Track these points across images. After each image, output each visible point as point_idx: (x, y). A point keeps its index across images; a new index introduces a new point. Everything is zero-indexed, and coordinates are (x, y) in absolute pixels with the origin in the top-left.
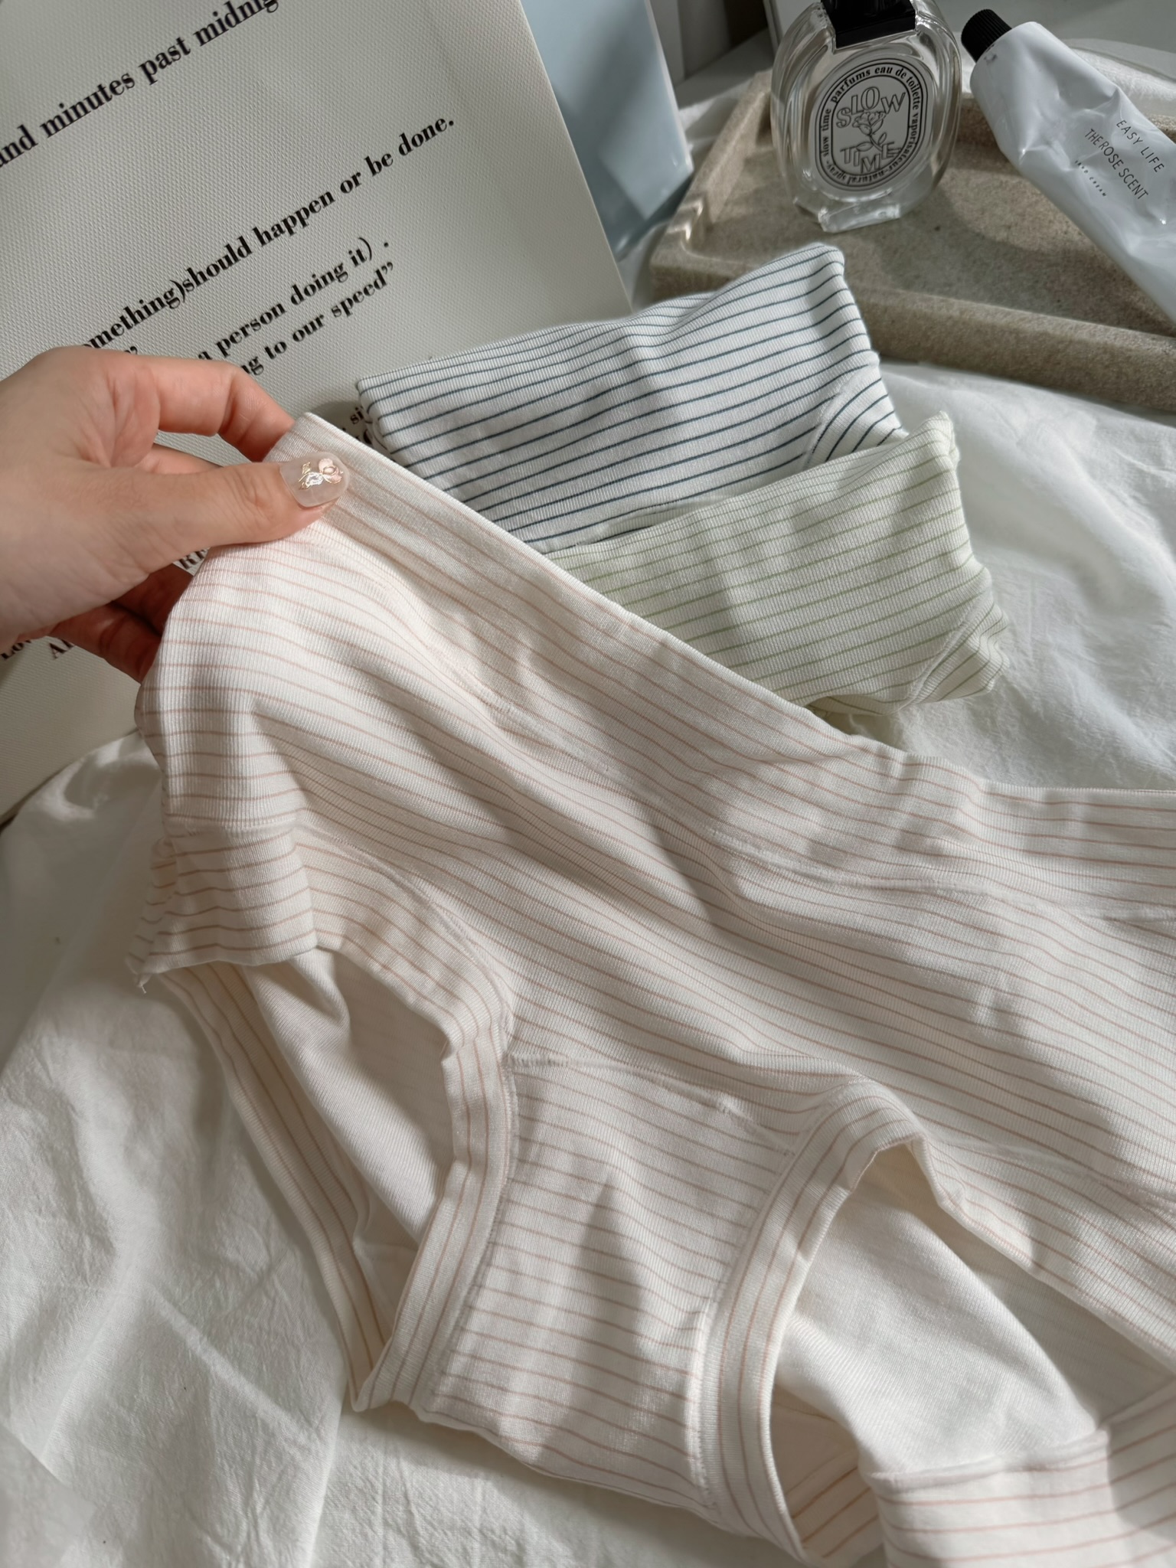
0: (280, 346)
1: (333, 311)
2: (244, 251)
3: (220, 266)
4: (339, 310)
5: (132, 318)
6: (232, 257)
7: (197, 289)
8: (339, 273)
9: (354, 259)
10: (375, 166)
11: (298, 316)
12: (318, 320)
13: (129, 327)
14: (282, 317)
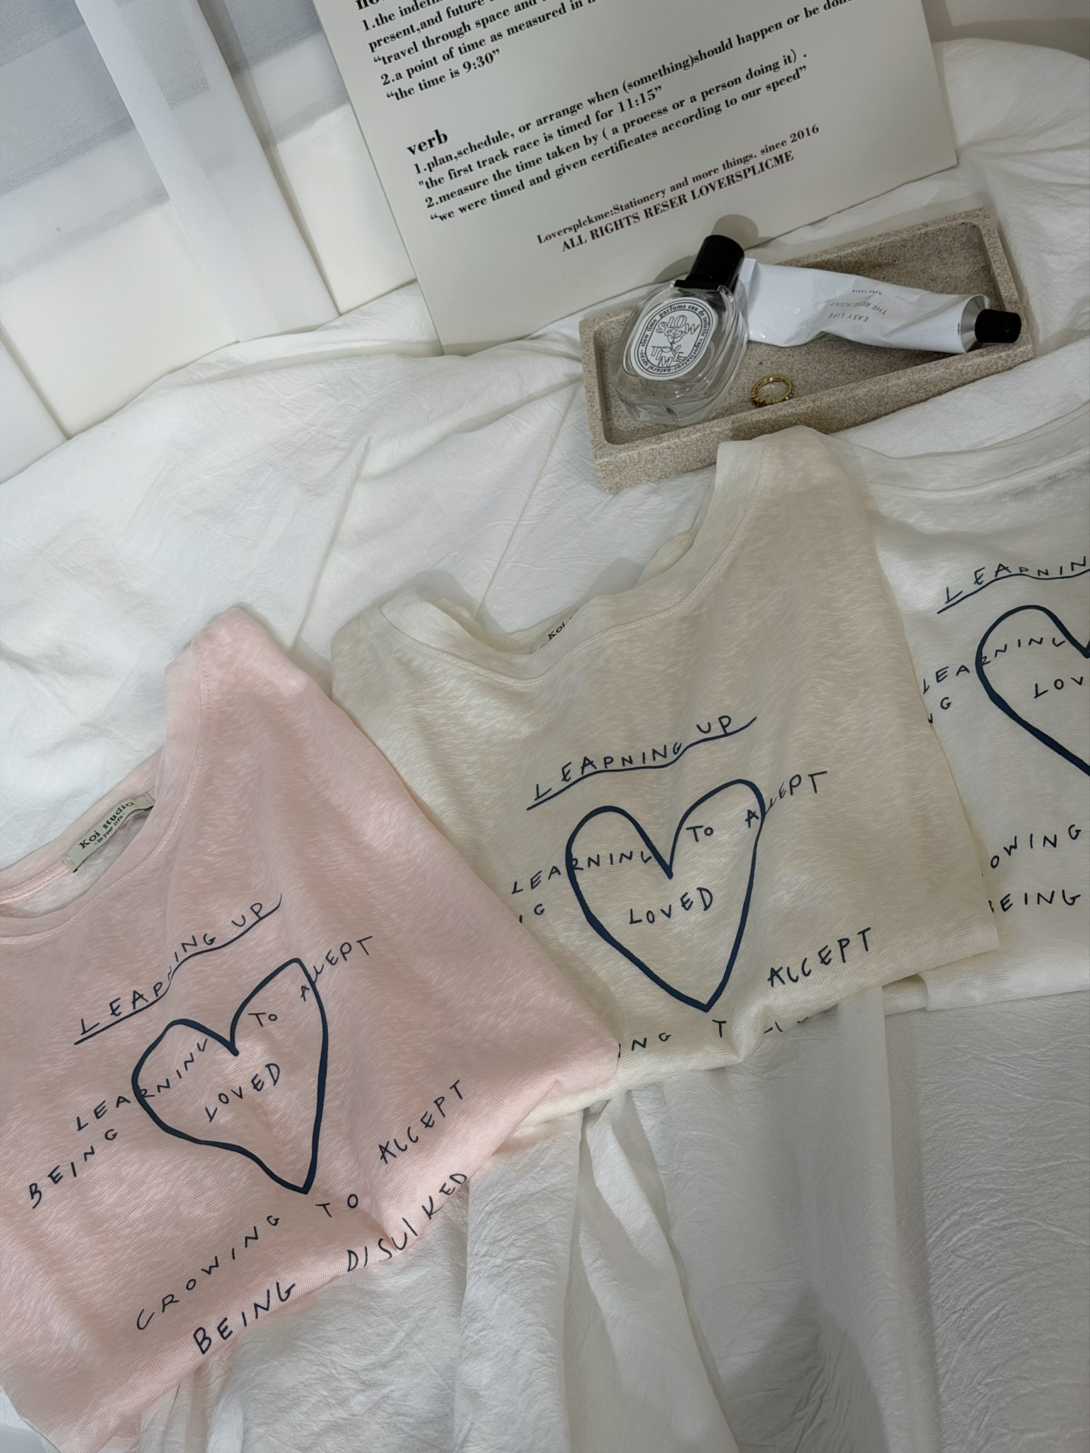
0: (733, 101)
1: (768, 88)
2: (729, 46)
3: (715, 51)
4: (770, 87)
5: (664, 71)
6: (723, 48)
7: (700, 62)
8: (775, 67)
9: (785, 60)
10: (808, 13)
11: (748, 86)
12: (757, 90)
13: (661, 75)
14: (739, 85)
